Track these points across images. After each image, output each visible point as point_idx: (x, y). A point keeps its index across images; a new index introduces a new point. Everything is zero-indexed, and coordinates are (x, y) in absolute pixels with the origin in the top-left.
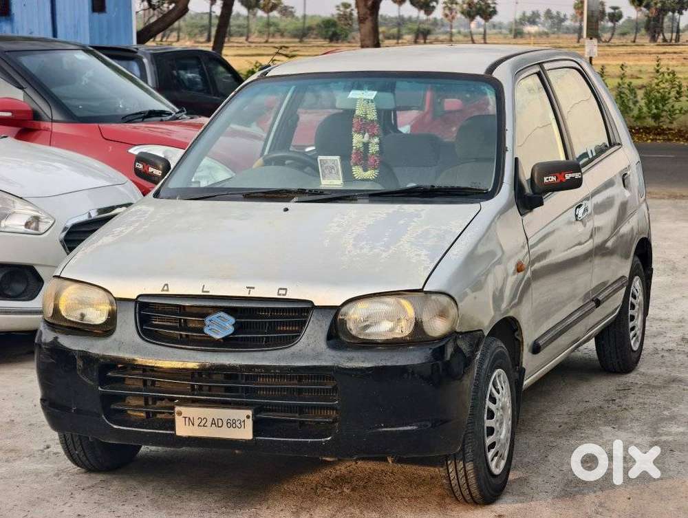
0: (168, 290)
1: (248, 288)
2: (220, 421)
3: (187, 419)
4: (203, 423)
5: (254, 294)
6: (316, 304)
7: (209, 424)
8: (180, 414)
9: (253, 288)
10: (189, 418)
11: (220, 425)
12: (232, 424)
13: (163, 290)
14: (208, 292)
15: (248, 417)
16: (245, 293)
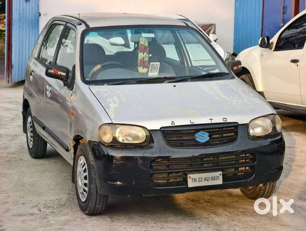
0: (174, 124)
1: (210, 119)
2: (208, 178)
3: (193, 179)
4: (200, 180)
5: (213, 122)
6: (239, 124)
7: (203, 180)
8: (190, 177)
9: (212, 119)
10: (194, 179)
11: (208, 180)
12: (213, 179)
13: (172, 124)
14: (194, 123)
15: (220, 175)
16: (209, 122)
